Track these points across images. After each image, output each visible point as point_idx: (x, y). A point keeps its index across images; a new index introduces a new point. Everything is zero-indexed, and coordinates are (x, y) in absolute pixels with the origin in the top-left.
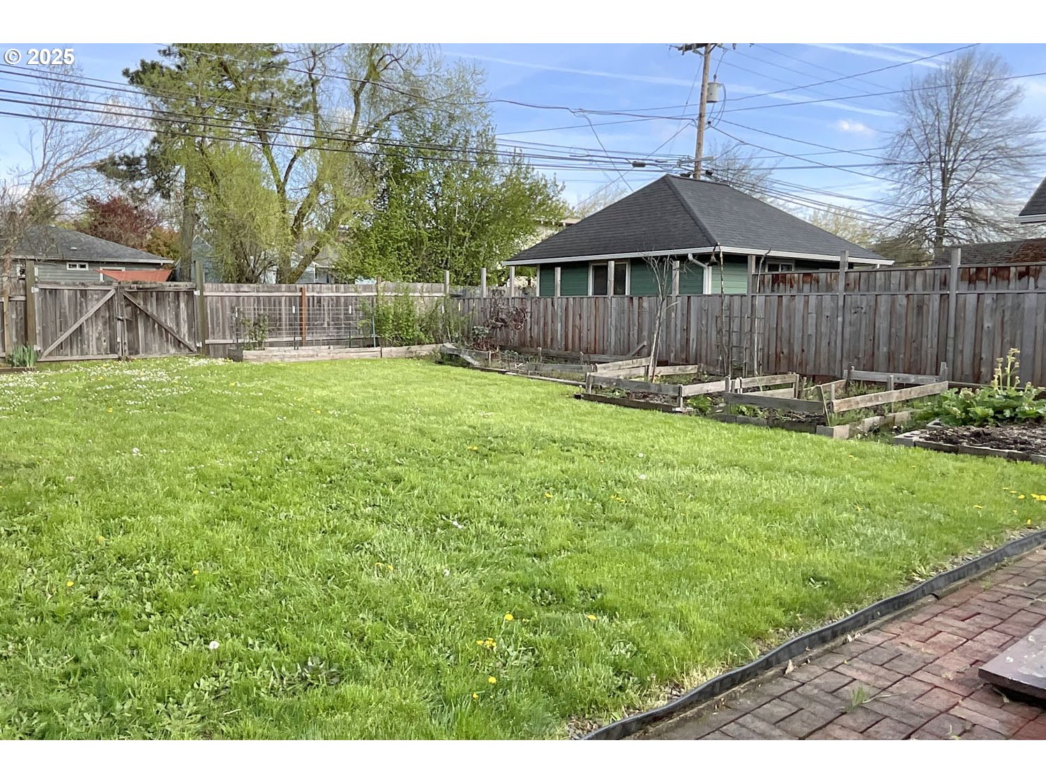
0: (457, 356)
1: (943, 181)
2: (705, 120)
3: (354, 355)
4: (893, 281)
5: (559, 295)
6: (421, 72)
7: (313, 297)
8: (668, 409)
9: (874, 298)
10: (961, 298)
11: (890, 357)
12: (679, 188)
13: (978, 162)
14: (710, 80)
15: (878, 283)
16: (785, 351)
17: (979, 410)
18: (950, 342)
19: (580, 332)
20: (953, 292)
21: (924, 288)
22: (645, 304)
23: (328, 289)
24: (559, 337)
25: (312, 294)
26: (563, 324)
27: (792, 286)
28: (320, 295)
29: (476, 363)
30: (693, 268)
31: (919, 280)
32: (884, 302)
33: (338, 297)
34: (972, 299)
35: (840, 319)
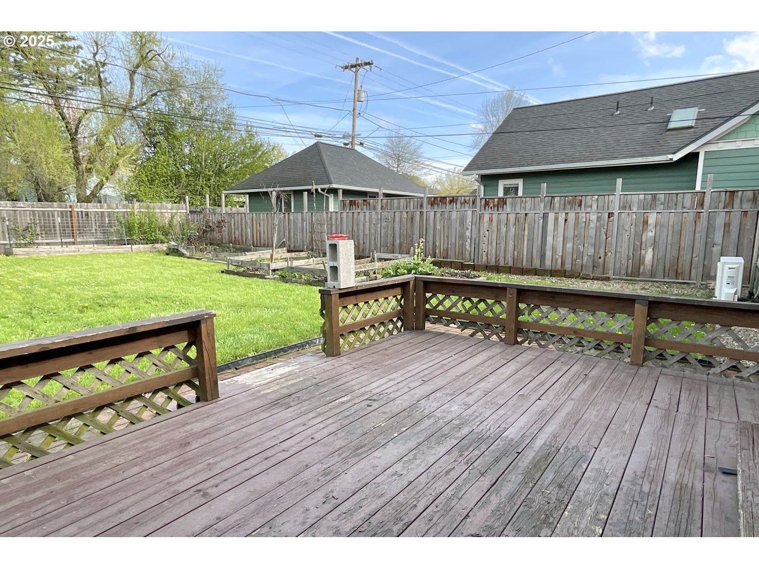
0: (177, 249)
2: (357, 112)
3: (110, 251)
6: (176, 65)
7: (82, 211)
8: (262, 277)
9: (393, 213)
10: (428, 213)
11: (401, 245)
12: (322, 150)
14: (359, 88)
15: (395, 205)
19: (260, 234)
20: (425, 210)
21: (414, 209)
22: (291, 217)
23: (94, 206)
25: (80, 210)
27: (358, 207)
28: (87, 210)
29: (188, 254)
30: (318, 197)
32: (397, 215)
33: (102, 212)
34: (432, 214)
35: (379, 225)
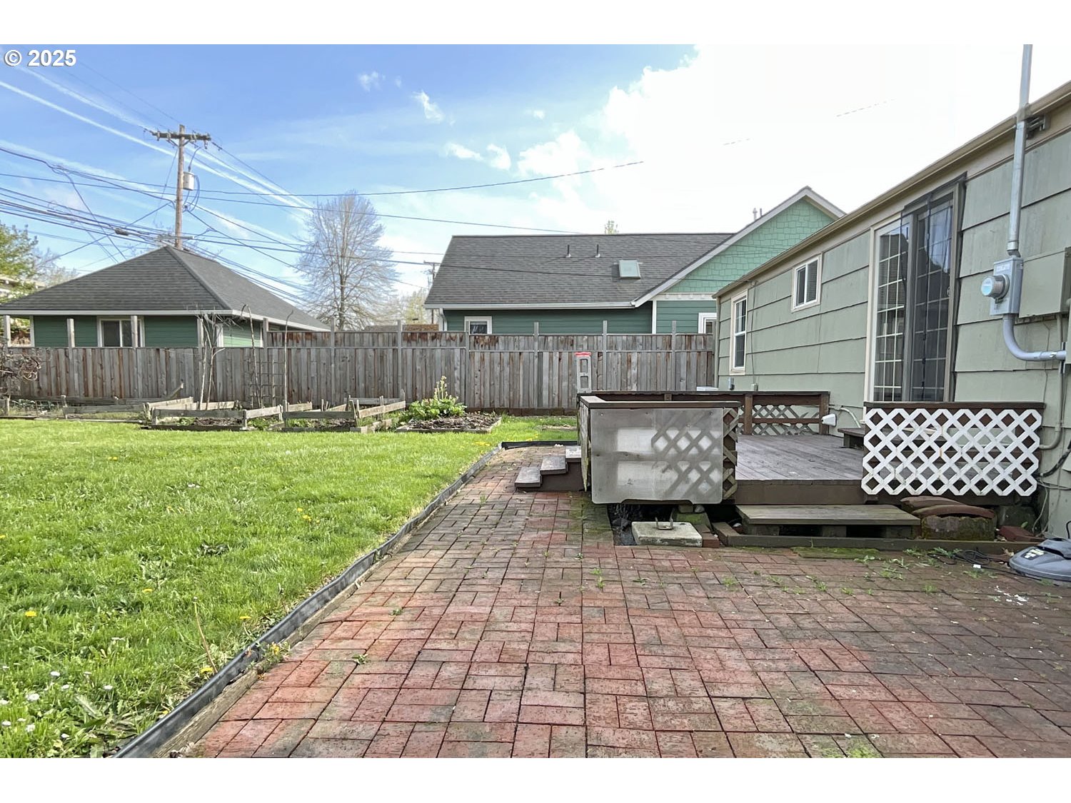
1: (342, 283)
2: (182, 204)
4: (365, 339)
5: (73, 346)
8: (237, 429)
9: (354, 351)
10: (404, 351)
11: (366, 390)
13: (361, 273)
14: (185, 170)
15: (356, 340)
16: (296, 390)
17: (433, 411)
18: (400, 379)
19: (103, 381)
20: (399, 347)
21: (384, 345)
22: (172, 355)
24: (77, 387)
26: (82, 373)
27: (298, 342)
31: (380, 339)
32: (360, 352)
34: (409, 352)
35: (333, 365)
